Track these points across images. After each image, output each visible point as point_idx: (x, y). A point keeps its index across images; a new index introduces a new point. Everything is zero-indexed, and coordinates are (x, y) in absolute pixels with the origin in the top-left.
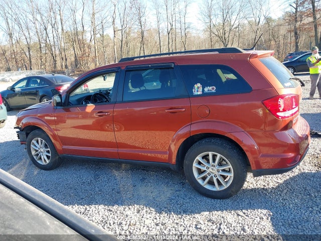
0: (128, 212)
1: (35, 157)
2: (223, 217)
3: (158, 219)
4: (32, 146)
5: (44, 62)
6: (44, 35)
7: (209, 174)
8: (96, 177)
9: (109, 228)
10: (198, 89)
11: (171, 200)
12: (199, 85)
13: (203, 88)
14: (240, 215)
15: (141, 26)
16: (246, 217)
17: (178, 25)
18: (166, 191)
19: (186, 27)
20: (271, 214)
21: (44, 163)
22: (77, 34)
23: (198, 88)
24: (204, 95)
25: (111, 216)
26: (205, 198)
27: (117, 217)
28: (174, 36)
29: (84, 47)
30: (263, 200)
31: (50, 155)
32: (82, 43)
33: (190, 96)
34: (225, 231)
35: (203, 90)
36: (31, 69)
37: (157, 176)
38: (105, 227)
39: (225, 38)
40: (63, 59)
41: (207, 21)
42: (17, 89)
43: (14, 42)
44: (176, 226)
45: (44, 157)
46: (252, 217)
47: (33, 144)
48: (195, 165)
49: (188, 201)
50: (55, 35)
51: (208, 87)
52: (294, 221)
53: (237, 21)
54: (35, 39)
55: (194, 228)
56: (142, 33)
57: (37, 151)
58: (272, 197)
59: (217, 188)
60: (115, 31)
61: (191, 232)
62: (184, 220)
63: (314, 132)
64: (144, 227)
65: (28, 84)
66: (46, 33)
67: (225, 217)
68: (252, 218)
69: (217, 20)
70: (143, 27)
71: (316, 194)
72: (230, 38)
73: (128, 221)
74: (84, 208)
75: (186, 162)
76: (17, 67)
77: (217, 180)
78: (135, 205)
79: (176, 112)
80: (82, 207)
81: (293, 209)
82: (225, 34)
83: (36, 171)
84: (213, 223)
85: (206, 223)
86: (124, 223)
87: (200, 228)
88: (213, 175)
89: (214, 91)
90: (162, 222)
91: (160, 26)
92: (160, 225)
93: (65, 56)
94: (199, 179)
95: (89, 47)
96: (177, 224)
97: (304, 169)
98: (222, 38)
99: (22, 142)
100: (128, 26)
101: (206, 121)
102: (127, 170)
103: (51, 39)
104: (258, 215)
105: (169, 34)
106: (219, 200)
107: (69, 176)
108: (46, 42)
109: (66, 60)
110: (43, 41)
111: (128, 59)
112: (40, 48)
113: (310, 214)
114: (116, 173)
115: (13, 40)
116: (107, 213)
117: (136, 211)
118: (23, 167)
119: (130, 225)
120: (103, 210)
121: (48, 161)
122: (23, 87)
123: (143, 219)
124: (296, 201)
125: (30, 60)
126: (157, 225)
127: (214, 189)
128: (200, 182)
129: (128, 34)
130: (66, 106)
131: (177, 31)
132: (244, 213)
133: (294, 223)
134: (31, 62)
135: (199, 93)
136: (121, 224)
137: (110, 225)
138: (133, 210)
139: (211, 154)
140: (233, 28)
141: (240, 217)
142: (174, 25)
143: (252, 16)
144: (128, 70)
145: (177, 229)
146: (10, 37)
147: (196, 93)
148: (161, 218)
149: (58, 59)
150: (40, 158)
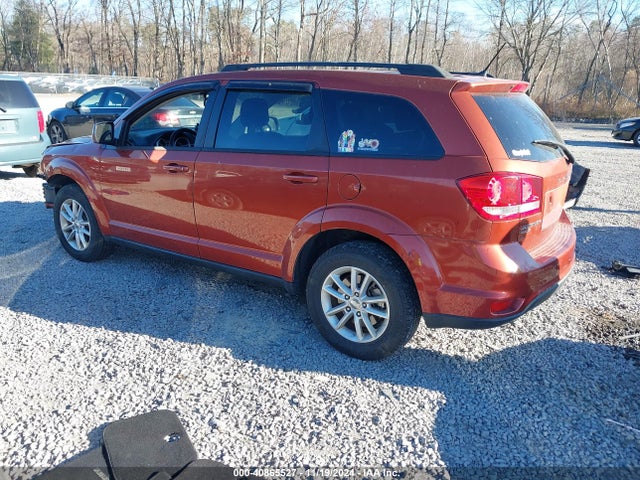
0: (185, 355)
1: (65, 234)
2: (350, 392)
3: (231, 375)
4: (62, 213)
5: (161, 64)
6: (167, 11)
7: (349, 309)
8: (162, 286)
9: (139, 375)
10: (347, 141)
11: (272, 344)
12: (350, 133)
13: (358, 140)
14: (383, 394)
15: (357, 10)
16: (393, 399)
17: (433, 16)
18: (272, 329)
19: (448, 21)
20: (444, 402)
21: (79, 248)
22: (228, 13)
23: (348, 138)
24: (357, 154)
25: (152, 356)
26: (336, 354)
27: (163, 359)
28: (420, 38)
29: (239, 42)
30: (444, 375)
31: (89, 234)
32: (235, 34)
33: (332, 153)
34: (340, 417)
35: (356, 145)
36: (136, 75)
37: (268, 301)
38: (134, 373)
39: (527, 53)
40: (195, 62)
41: (495, 13)
42: (84, 108)
43: (109, 18)
44: (256, 393)
45: (80, 237)
46: (406, 401)
47: (64, 210)
48: (326, 289)
49: (303, 352)
50: (187, 13)
51: (366, 140)
52: (481, 421)
53: (560, 19)
54: (149, 17)
55: (287, 401)
56: (357, 24)
57: (70, 223)
58: (464, 373)
59: (359, 338)
60: (303, 16)
61: (278, 407)
62: (276, 384)
63: (619, 266)
64: (200, 383)
65: (103, 102)
66: (171, 7)
67: (354, 393)
68: (403, 403)
69: (518, 14)
70: (360, 14)
71: (555, 382)
72: (541, 53)
73: (177, 370)
74: (115, 334)
75: (311, 281)
76: (111, 67)
77: (361, 321)
78: (203, 345)
79: (301, 183)
80: (111, 332)
81: (492, 401)
82: (529, 44)
83: (65, 260)
84: (325, 399)
85: (315, 396)
86: (168, 370)
87: (297, 404)
88: (354, 312)
89: (375, 149)
90: (235, 382)
91: (396, 14)
92: (230, 385)
93: (202, 55)
94: (330, 315)
95: (250, 43)
96: (261, 388)
97: (558, 333)
98: (521, 51)
99: (49, 204)
100: (330, 7)
101: (351, 207)
102: (220, 283)
103: (179, 19)
104: (418, 401)
105: (411, 32)
106: (360, 361)
107: (114, 277)
108: (169, 23)
109: (202, 63)
110: (163, 23)
111: (239, 67)
112: (157, 34)
113: (520, 416)
114: (199, 285)
115: (108, 13)
116: (147, 351)
117: (200, 355)
118: (45, 250)
119: (177, 376)
120: (144, 344)
121: (85, 245)
122: (94, 105)
123: (205, 370)
124: (508, 387)
125: (136, 56)
126: (225, 384)
127: (353, 339)
128: (331, 320)
129: (328, 25)
130: (121, 145)
131: (432, 27)
132: (394, 392)
133: (480, 424)
134: (136, 60)
135: (349, 150)
136: (162, 371)
137: (144, 371)
138: (194, 352)
139: (354, 271)
140: (550, 32)
141: (382, 397)
142: (424, 13)
143: (595, 10)
144: (234, 90)
145: (255, 397)
146: (104, 7)
147: (342, 149)
148: (238, 375)
149: (187, 60)
150: (74, 238)
